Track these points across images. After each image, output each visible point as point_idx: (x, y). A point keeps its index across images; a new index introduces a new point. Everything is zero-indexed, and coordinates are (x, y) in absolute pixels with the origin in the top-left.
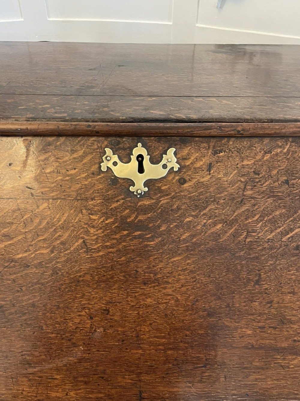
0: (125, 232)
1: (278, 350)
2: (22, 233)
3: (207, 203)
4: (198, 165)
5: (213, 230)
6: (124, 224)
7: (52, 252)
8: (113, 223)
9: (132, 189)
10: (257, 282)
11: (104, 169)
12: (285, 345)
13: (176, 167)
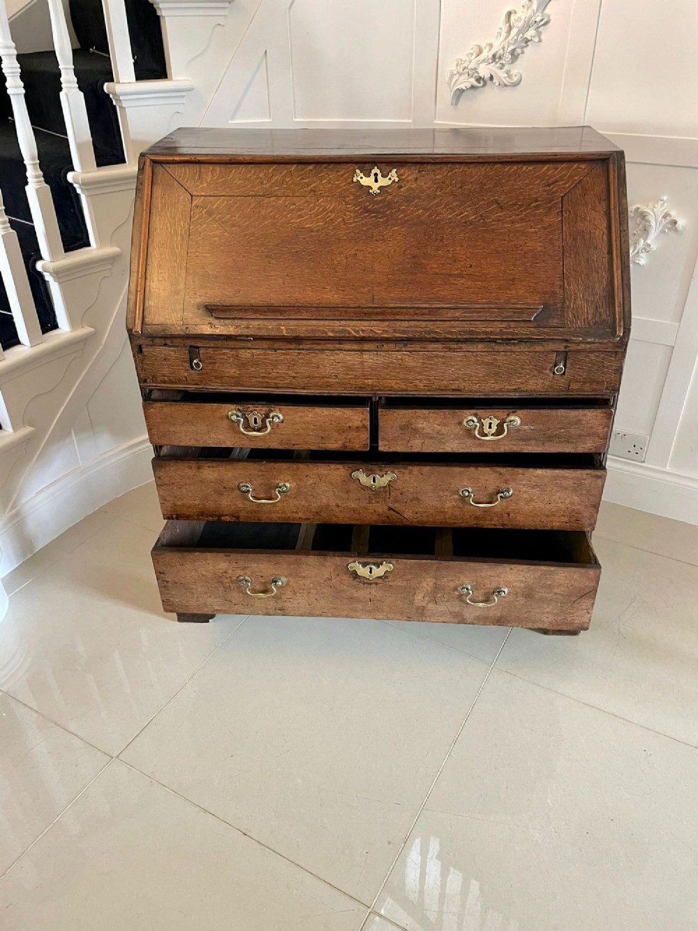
0: (366, 214)
1: (451, 275)
2: (308, 214)
3: (414, 198)
4: (409, 179)
5: (417, 213)
6: (366, 210)
7: (325, 224)
8: (360, 209)
9: (371, 191)
10: (441, 240)
11: (355, 180)
12: (456, 272)
13: (397, 180)
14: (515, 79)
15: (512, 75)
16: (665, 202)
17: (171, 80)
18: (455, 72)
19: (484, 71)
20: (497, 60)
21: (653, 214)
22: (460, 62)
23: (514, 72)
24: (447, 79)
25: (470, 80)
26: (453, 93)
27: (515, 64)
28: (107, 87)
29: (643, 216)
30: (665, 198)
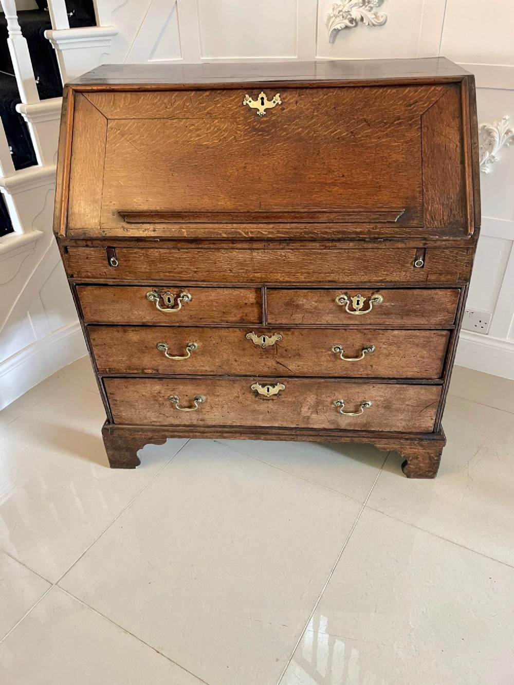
0: (254, 133)
1: (326, 184)
2: (205, 133)
3: (295, 119)
4: (290, 102)
5: (297, 131)
6: (254, 129)
7: (219, 142)
8: (249, 128)
9: (258, 113)
10: (318, 154)
11: (244, 104)
12: (330, 181)
13: (280, 103)
14: (381, 20)
15: (379, 16)
16: (507, 121)
17: (99, 26)
18: (332, 15)
19: (356, 13)
20: (367, 4)
21: (497, 131)
22: (336, 7)
23: (381, 13)
24: (326, 21)
25: (344, 21)
26: (330, 32)
27: (381, 7)
28: (47, 34)
29: (489, 133)
30: (507, 117)
